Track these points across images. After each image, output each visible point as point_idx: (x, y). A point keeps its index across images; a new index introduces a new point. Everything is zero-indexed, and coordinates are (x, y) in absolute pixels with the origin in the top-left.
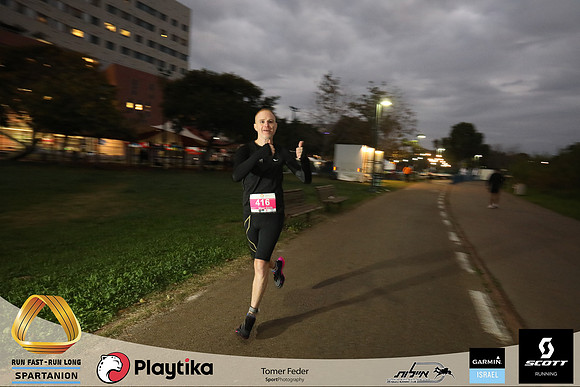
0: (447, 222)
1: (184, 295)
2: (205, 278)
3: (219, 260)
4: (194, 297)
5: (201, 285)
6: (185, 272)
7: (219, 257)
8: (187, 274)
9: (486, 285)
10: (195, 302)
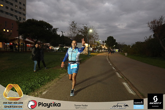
0: (111, 64)
1: (41, 92)
2: (46, 86)
3: (49, 80)
4: (45, 93)
5: (46, 89)
6: (39, 85)
7: (49, 79)
8: (40, 85)
9: (126, 81)
10: (45, 94)
